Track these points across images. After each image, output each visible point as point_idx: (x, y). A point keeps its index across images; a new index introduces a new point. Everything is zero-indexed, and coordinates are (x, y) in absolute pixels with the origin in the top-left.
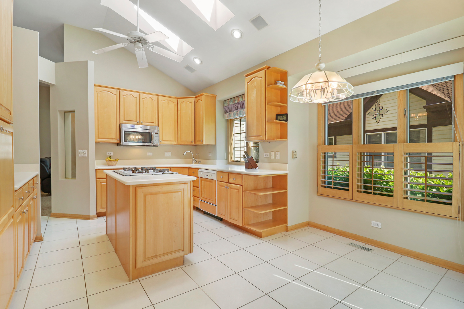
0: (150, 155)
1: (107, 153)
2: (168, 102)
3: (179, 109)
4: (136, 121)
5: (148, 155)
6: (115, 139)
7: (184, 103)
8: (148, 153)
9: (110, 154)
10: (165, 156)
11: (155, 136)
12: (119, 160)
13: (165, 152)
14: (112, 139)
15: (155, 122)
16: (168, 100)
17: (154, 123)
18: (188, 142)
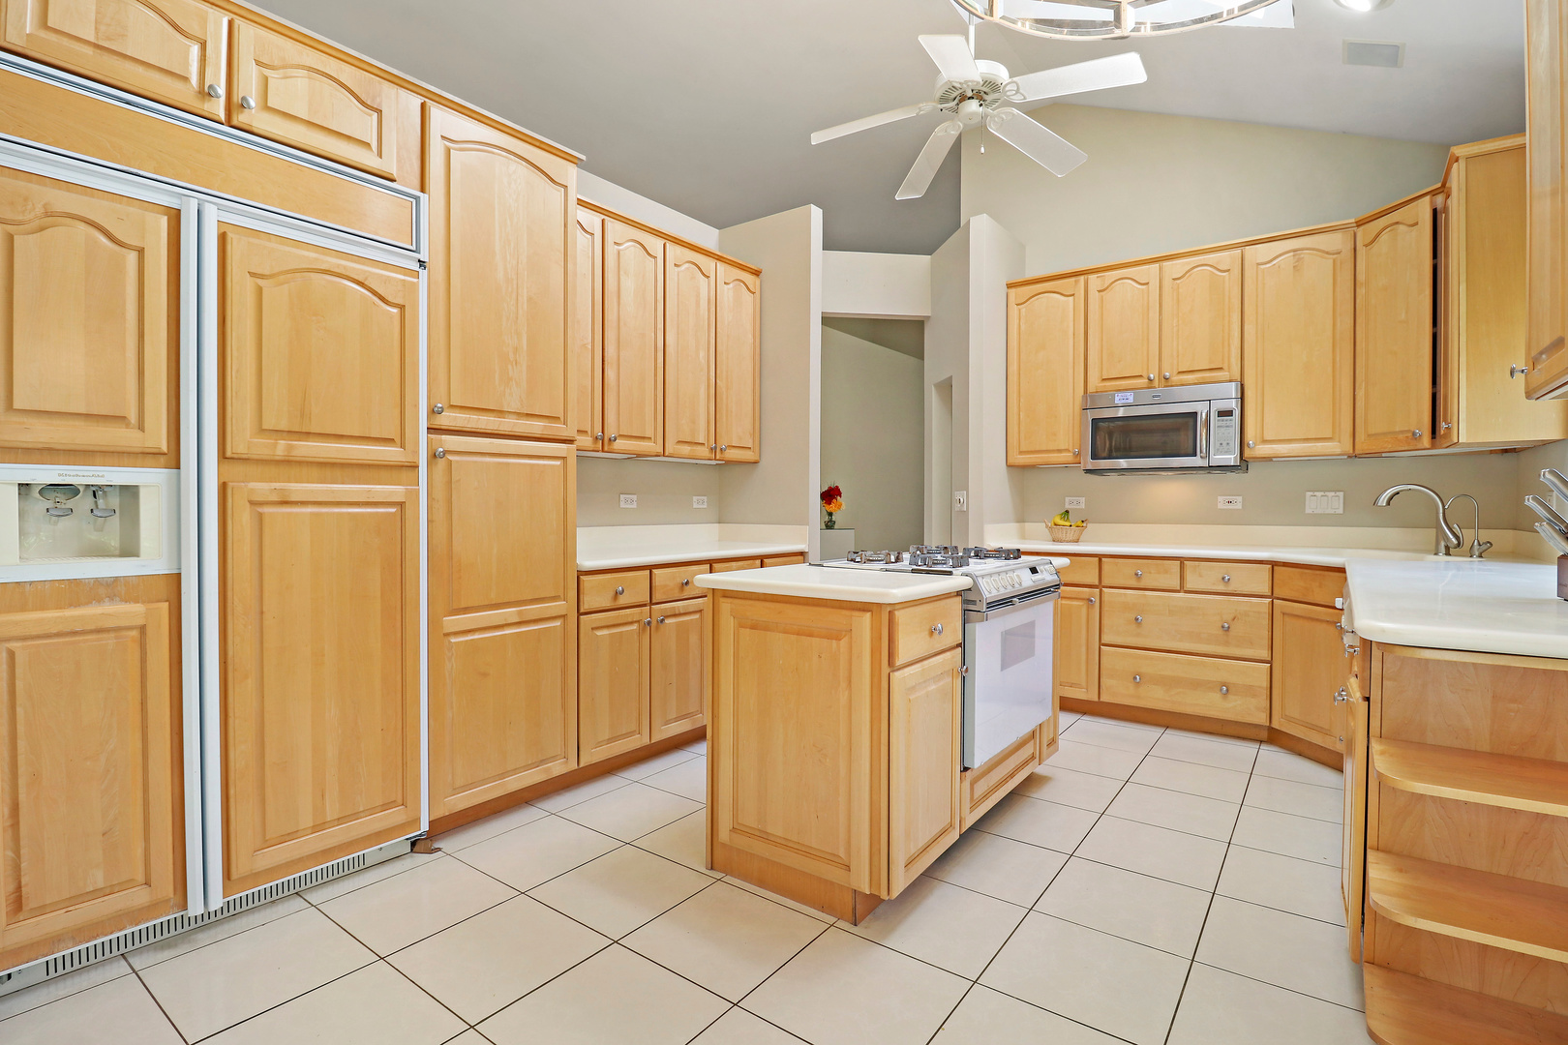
0: (1230, 506)
1: (1067, 499)
2: (1299, 260)
3: (1361, 277)
4: (1145, 374)
5: (1220, 506)
6: (1067, 450)
7: (1384, 237)
8: (1220, 499)
9: (1075, 503)
10: (1308, 511)
11: (1220, 423)
12: (1089, 525)
13: (1309, 494)
14: (1059, 451)
15: (1229, 368)
16: (1295, 251)
17: (1225, 367)
18: (1401, 436)
